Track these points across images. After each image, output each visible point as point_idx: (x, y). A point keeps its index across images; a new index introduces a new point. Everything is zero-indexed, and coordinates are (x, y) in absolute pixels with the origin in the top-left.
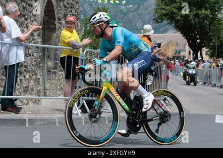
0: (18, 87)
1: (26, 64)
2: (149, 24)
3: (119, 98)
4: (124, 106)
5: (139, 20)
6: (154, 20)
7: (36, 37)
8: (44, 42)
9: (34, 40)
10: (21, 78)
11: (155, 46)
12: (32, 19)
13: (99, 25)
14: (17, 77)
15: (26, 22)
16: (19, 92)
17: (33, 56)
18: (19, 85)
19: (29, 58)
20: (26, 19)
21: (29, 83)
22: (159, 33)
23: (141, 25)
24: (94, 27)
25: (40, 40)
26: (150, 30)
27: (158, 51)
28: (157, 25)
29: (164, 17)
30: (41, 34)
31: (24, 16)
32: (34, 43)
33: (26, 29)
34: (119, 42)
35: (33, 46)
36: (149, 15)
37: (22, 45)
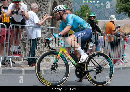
0: (37, 51)
1: (42, 38)
2: (113, 14)
3: (70, 57)
4: (73, 63)
5: (107, 12)
6: (116, 12)
7: (47, 23)
8: (52, 26)
9: (46, 24)
10: (39, 46)
11: (117, 28)
12: (45, 12)
13: (59, 13)
14: (37, 46)
15: (42, 14)
16: (38, 54)
17: (46, 33)
18: (38, 50)
19: (43, 35)
20: (42, 13)
21: (43, 49)
22: (119, 20)
23: (108, 15)
24: (56, 14)
25: (50, 24)
26: (114, 18)
27: (119, 30)
28: (118, 15)
29: (121, 10)
30: (50, 21)
31: (41, 10)
32: (47, 26)
33: (42, 18)
34: (69, 24)
35: (46, 28)
36: (113, 9)
37: (40, 27)
